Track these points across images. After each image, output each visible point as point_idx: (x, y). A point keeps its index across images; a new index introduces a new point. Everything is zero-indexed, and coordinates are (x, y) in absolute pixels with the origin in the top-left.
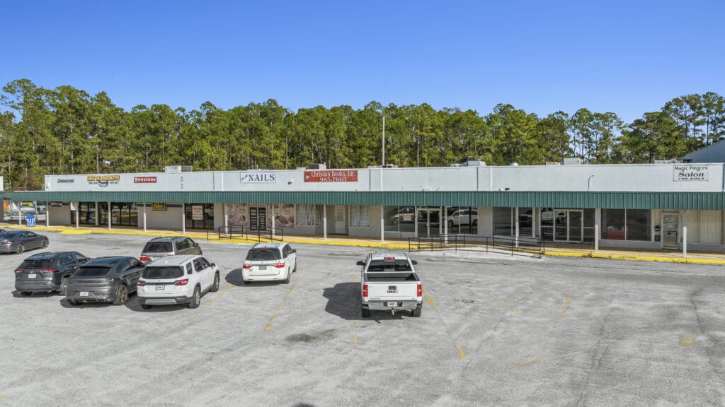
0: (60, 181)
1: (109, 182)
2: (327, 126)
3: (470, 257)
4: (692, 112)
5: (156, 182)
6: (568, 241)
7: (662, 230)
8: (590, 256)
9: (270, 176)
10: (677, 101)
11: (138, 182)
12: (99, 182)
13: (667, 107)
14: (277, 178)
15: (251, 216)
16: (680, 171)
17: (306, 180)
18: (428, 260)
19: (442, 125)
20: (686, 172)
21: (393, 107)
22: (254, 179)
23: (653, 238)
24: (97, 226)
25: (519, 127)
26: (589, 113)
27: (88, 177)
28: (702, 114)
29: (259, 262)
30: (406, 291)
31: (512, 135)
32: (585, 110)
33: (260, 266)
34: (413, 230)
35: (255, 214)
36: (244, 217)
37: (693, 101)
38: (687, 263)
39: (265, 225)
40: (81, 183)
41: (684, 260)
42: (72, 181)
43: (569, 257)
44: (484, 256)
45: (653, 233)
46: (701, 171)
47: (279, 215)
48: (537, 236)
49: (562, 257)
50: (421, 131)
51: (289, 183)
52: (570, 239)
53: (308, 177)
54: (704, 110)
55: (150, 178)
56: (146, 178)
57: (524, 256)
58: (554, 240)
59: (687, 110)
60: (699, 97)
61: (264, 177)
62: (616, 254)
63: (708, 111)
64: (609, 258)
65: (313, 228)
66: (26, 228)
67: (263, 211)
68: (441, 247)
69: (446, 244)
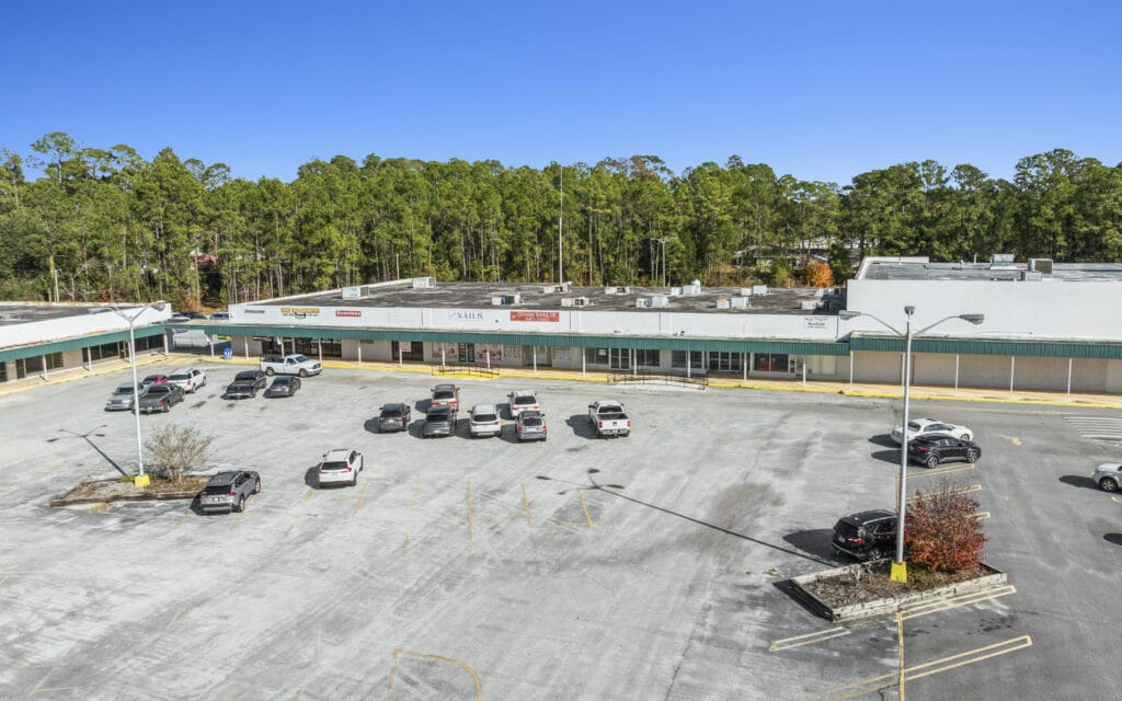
0: (247, 311)
1: (307, 314)
2: (479, 201)
3: (653, 389)
5: (360, 316)
6: (730, 370)
7: (794, 364)
8: (741, 386)
9: (478, 315)
11: (340, 315)
12: (296, 314)
15: (459, 349)
16: (809, 321)
17: (512, 319)
18: (623, 393)
19: (619, 197)
21: (554, 168)
22: (463, 316)
23: (789, 370)
26: (793, 180)
27: (282, 309)
30: (622, 424)
34: (607, 362)
35: (464, 347)
36: (453, 350)
38: (803, 391)
39: (473, 357)
40: (272, 314)
41: (802, 388)
42: (263, 312)
43: (725, 387)
44: (664, 388)
45: (790, 366)
46: (823, 322)
47: (487, 349)
48: (706, 367)
49: (720, 388)
50: (595, 207)
51: (496, 321)
53: (514, 317)
55: (354, 312)
56: (349, 312)
57: (693, 387)
58: (718, 371)
61: (472, 314)
62: (758, 384)
64: (753, 388)
65: (519, 361)
66: (222, 360)
67: (471, 346)
68: (632, 379)
69: (635, 376)
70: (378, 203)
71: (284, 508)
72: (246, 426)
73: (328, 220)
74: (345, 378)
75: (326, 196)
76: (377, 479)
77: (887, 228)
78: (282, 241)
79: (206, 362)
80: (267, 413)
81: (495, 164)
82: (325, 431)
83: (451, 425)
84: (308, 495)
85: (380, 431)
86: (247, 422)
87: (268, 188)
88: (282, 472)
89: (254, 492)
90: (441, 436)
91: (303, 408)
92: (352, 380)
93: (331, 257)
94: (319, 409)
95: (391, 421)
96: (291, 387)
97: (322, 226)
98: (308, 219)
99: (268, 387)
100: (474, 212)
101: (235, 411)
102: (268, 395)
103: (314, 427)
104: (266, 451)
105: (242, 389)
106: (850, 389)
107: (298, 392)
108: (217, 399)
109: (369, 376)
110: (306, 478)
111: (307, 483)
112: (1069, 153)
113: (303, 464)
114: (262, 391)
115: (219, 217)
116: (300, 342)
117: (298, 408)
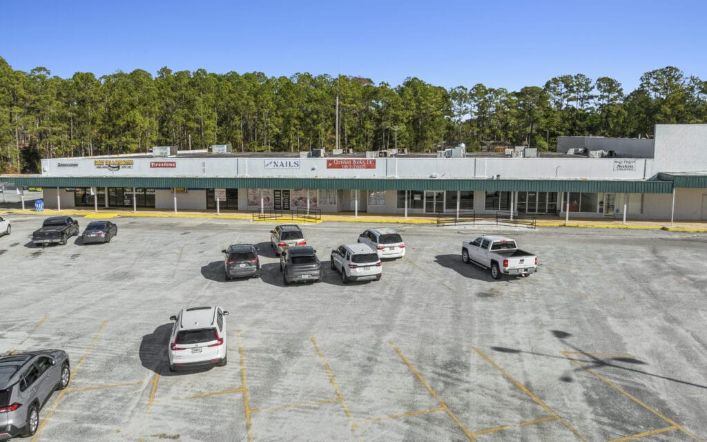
0: (60, 165)
1: (121, 167)
3: (485, 229)
4: (566, 90)
5: (175, 167)
6: (537, 213)
7: (604, 205)
8: (565, 226)
9: (295, 163)
10: (555, 81)
11: (154, 167)
12: (109, 166)
13: (548, 85)
14: (301, 165)
15: (275, 197)
16: (618, 164)
17: (328, 167)
20: (621, 165)
22: (279, 165)
23: (598, 211)
24: (107, 209)
25: (427, 100)
26: (484, 87)
27: (96, 162)
28: (574, 92)
29: (390, 245)
30: (529, 262)
31: (421, 107)
32: (480, 85)
33: (390, 247)
34: (422, 207)
35: (279, 196)
36: (268, 198)
37: (566, 80)
39: (289, 205)
40: (86, 167)
41: (625, 227)
42: (75, 165)
43: (551, 227)
45: (598, 207)
46: (631, 164)
47: (302, 196)
49: (545, 227)
51: (313, 169)
52: (539, 211)
53: (330, 164)
54: (575, 88)
55: (169, 163)
56: (164, 163)
58: (527, 213)
59: (562, 88)
60: (572, 78)
61: (288, 163)
62: (582, 223)
63: (577, 89)
64: (577, 227)
65: (335, 207)
66: (34, 213)
67: (287, 192)
68: (456, 221)
69: (458, 219)
70: (174, 94)
71: (114, 421)
72: (53, 276)
73: (133, 106)
74: (162, 225)
75: (132, 88)
76: (253, 350)
77: (553, 121)
78: (93, 122)
79: (17, 214)
80: (80, 260)
81: (260, 75)
82: (152, 280)
83: (320, 269)
84: (152, 388)
85: (228, 278)
86: (53, 272)
87: (82, 79)
88: (103, 343)
89: (59, 387)
90: (309, 282)
91: (122, 255)
92: (170, 227)
93: (134, 136)
94: (141, 255)
95: (243, 265)
96: (108, 232)
97: (128, 110)
98: (116, 105)
99: (80, 234)
100: (252, 103)
101: (40, 260)
102: (81, 242)
103: (139, 275)
104: (78, 310)
105: (51, 235)
106: (672, 226)
107: (114, 239)
108: (21, 247)
109: (187, 223)
110: (142, 355)
111: (146, 364)
112: (677, 70)
113: (134, 328)
114: (74, 238)
115: (38, 100)
116: (113, 194)
117: (117, 255)
